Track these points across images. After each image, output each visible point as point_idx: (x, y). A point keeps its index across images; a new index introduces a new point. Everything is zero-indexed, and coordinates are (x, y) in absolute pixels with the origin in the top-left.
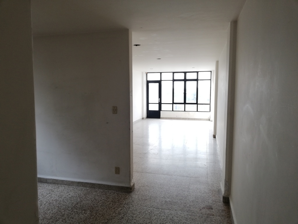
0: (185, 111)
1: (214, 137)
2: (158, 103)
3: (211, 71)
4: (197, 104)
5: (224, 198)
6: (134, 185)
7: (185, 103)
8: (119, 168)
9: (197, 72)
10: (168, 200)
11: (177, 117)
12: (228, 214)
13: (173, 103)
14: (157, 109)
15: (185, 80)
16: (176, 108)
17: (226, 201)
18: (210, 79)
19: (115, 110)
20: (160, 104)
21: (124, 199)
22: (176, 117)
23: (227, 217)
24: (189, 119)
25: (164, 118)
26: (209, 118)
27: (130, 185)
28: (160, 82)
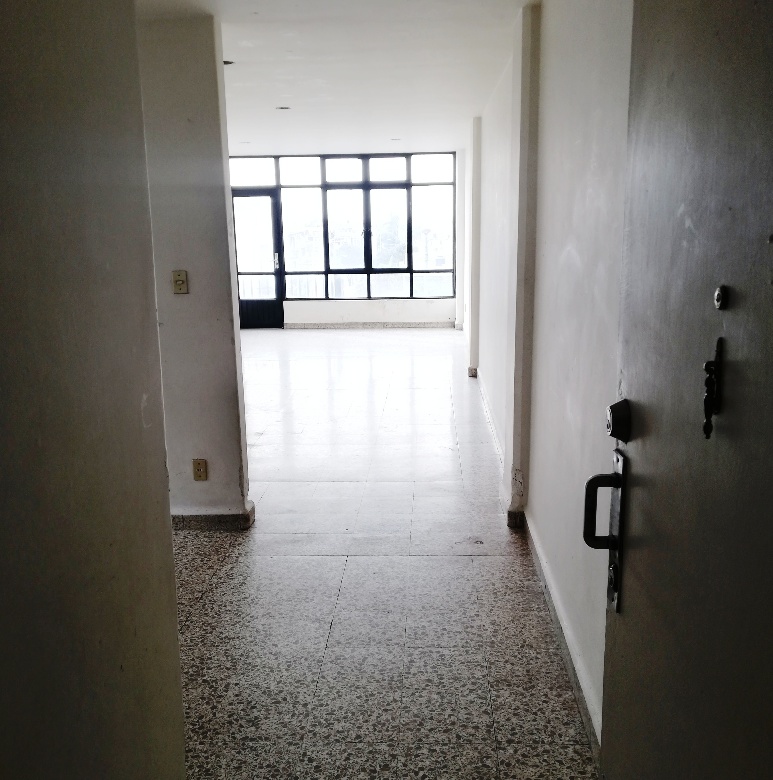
0: (369, 298)
1: (474, 374)
2: (273, 271)
3: (454, 153)
4: (410, 270)
5: (511, 515)
6: (253, 509)
7: (369, 270)
8: (206, 462)
9: (408, 156)
10: (359, 536)
11: (346, 321)
12: (524, 550)
13: (328, 271)
14: (271, 295)
15: (367, 186)
16: (338, 288)
17: (518, 522)
18: (451, 181)
19: (183, 282)
20: (280, 274)
21: (232, 545)
22: (341, 321)
23: (522, 555)
24: (385, 326)
25: (294, 327)
26: (452, 320)
27: (244, 509)
28: (274, 193)
